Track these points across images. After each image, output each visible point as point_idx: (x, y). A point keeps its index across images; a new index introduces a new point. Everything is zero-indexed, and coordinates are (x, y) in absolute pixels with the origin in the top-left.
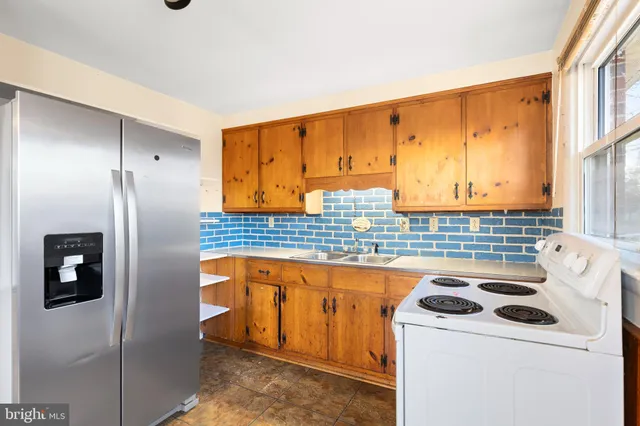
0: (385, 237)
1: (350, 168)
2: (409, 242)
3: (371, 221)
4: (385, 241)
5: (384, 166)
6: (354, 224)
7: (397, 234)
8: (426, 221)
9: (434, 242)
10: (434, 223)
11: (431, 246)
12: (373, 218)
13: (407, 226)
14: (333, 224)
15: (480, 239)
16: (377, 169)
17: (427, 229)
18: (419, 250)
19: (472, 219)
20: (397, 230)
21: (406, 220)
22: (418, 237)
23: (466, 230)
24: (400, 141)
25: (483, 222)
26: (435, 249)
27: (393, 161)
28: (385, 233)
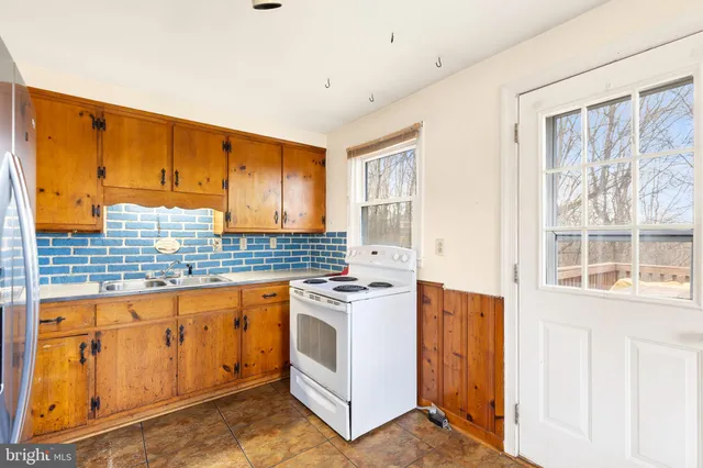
0: (197, 258)
1: (177, 184)
2: (221, 261)
3: (180, 241)
4: (196, 262)
5: (215, 188)
6: (157, 245)
7: (209, 254)
8: (238, 241)
9: (244, 259)
10: (243, 242)
11: (241, 262)
12: (183, 239)
13: (220, 245)
14: (124, 246)
15: (277, 254)
16: (207, 189)
17: (238, 248)
18: (231, 267)
19: (272, 239)
20: (210, 249)
21: (219, 240)
22: (229, 256)
23: (268, 247)
24: (232, 167)
25: (278, 241)
26: (244, 265)
27: (226, 185)
28: (197, 253)
